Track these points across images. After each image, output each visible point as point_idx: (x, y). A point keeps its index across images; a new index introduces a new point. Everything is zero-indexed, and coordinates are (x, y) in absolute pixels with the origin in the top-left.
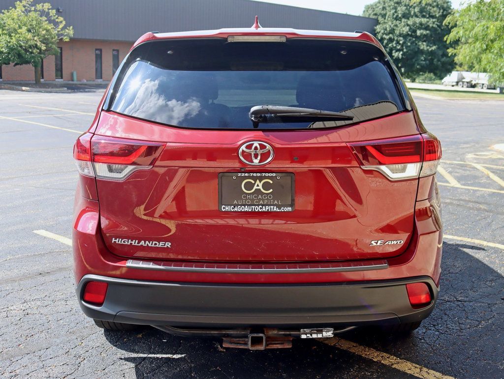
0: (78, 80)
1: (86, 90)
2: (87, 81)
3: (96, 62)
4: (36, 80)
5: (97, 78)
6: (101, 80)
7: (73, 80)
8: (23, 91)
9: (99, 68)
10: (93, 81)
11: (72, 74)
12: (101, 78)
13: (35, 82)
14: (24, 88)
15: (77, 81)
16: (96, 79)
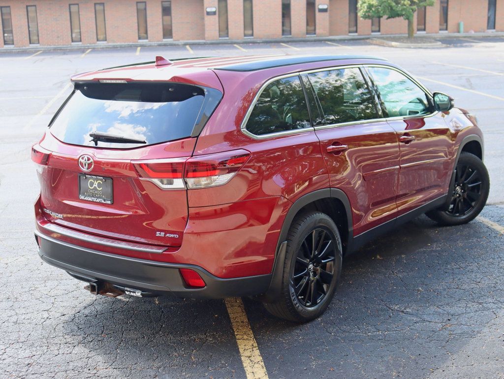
0: (466, 31)
1: (465, 44)
2: (475, 32)
3: (489, 10)
4: (409, 34)
5: (489, 27)
6: (494, 30)
7: (459, 32)
8: (392, 46)
9: (492, 18)
10: (484, 32)
11: (458, 25)
12: (494, 28)
13: (407, 35)
14: (394, 43)
15: (464, 32)
16: (488, 29)
